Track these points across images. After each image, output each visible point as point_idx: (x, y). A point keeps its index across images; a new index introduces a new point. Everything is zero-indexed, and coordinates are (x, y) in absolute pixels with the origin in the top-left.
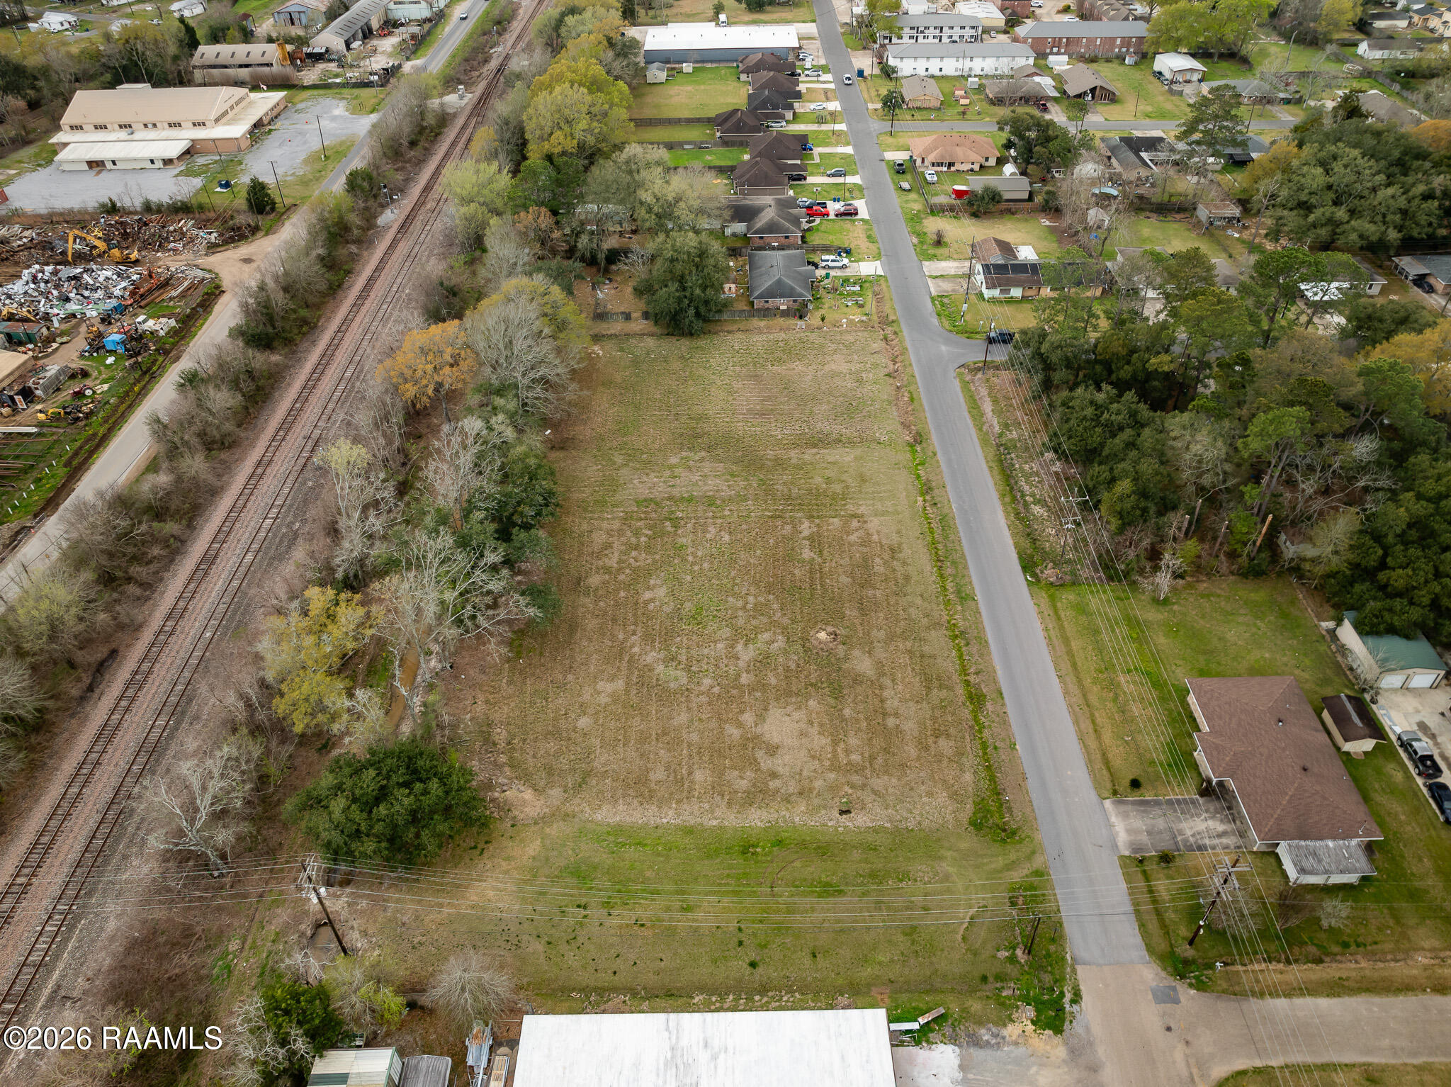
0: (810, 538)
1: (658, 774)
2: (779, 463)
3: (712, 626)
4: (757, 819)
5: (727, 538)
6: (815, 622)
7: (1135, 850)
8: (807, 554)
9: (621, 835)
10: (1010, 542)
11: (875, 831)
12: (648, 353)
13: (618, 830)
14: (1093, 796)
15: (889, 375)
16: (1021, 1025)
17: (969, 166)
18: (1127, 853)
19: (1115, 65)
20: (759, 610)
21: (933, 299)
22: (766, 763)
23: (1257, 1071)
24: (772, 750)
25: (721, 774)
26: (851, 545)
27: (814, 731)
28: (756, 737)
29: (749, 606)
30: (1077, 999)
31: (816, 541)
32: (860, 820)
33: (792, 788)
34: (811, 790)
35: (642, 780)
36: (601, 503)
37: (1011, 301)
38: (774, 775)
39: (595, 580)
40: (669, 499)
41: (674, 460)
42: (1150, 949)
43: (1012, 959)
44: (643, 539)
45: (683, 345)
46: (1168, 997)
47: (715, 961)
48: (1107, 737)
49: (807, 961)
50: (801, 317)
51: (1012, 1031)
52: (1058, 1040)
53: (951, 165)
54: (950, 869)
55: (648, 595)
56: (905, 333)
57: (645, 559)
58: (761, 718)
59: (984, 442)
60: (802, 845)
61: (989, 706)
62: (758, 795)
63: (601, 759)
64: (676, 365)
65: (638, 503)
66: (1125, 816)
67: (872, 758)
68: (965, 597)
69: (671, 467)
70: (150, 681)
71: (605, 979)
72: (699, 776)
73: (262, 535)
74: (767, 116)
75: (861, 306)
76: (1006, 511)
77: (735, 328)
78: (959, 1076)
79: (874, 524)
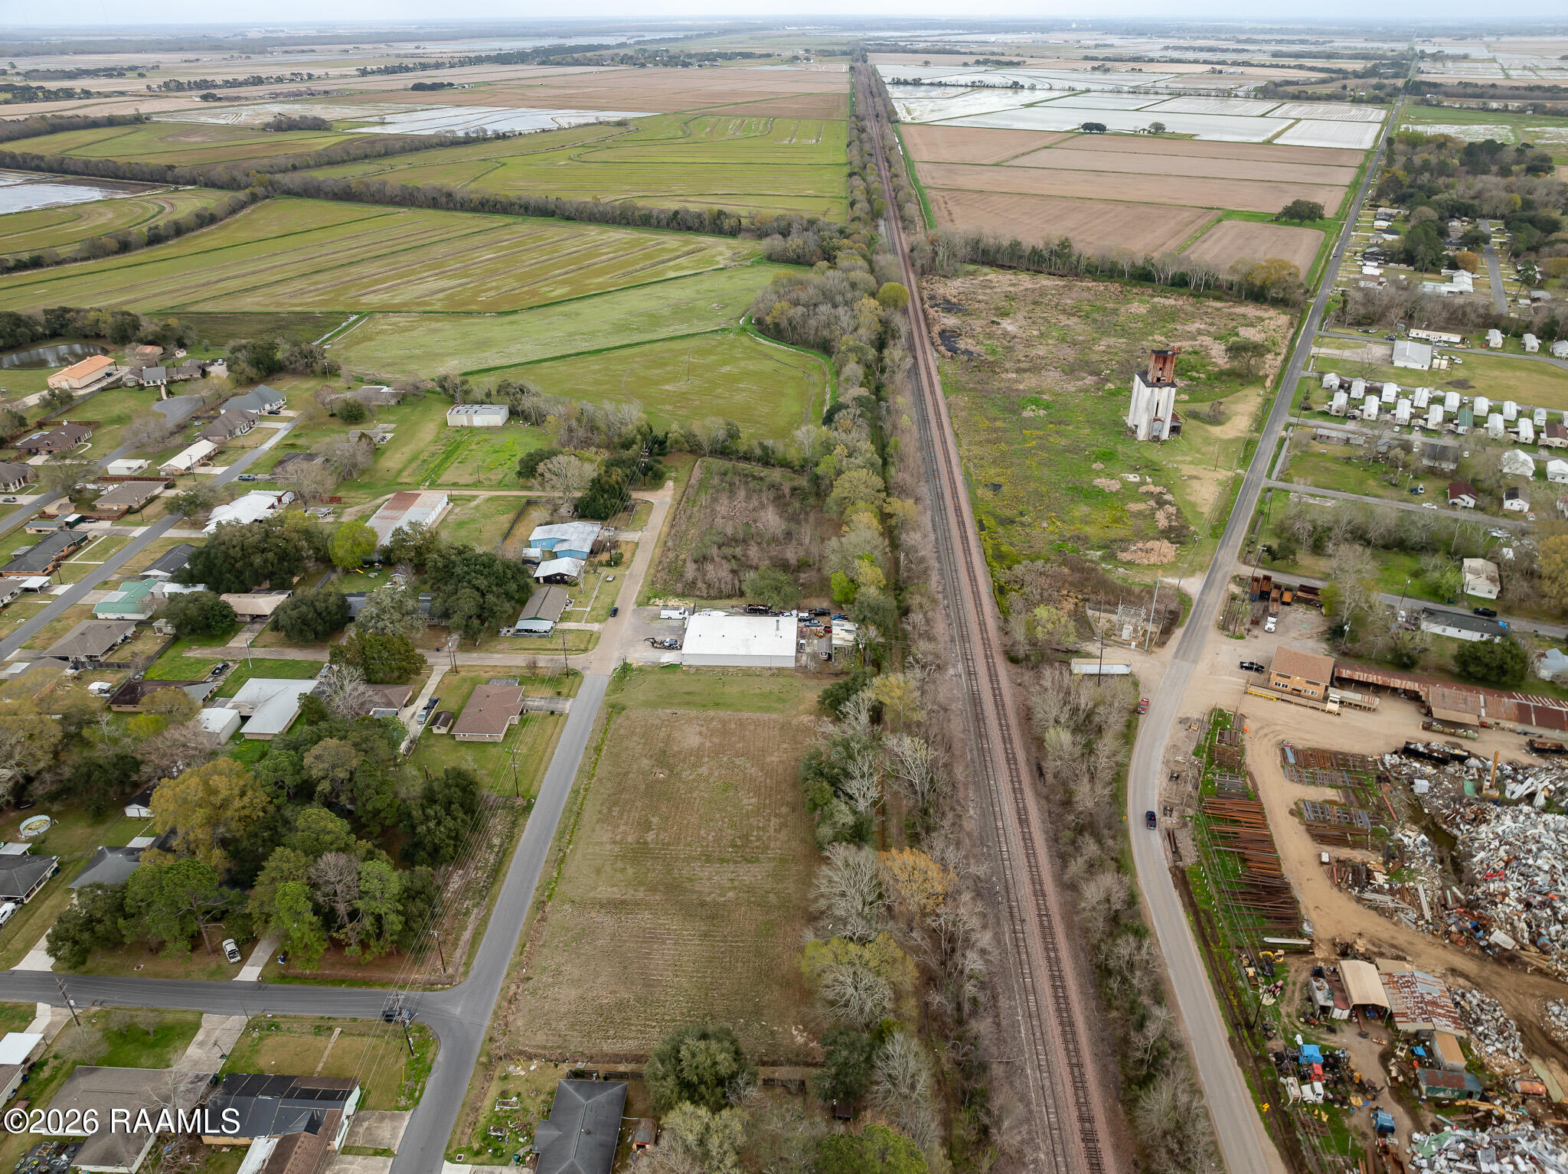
0: (649, 829)
1: (752, 728)
4: (712, 713)
5: (702, 832)
6: (663, 782)
8: (655, 820)
9: (768, 710)
10: (531, 821)
11: (664, 708)
14: (572, 715)
21: (417, 1101)
22: (704, 729)
24: (700, 733)
26: (626, 824)
27: (679, 739)
28: (705, 738)
31: (648, 827)
33: (694, 721)
34: (686, 721)
35: (757, 726)
36: (783, 860)
38: (701, 726)
39: (784, 810)
40: (736, 862)
41: (731, 894)
52: (628, 660)
55: (753, 800)
56: (483, 1036)
57: (753, 821)
58: (701, 744)
59: (493, 900)
60: (694, 705)
62: (709, 719)
65: (758, 860)
67: (656, 730)
68: (575, 791)
69: (734, 888)
72: (732, 727)
73: (1002, 839)
75: (504, 1093)
76: (519, 841)
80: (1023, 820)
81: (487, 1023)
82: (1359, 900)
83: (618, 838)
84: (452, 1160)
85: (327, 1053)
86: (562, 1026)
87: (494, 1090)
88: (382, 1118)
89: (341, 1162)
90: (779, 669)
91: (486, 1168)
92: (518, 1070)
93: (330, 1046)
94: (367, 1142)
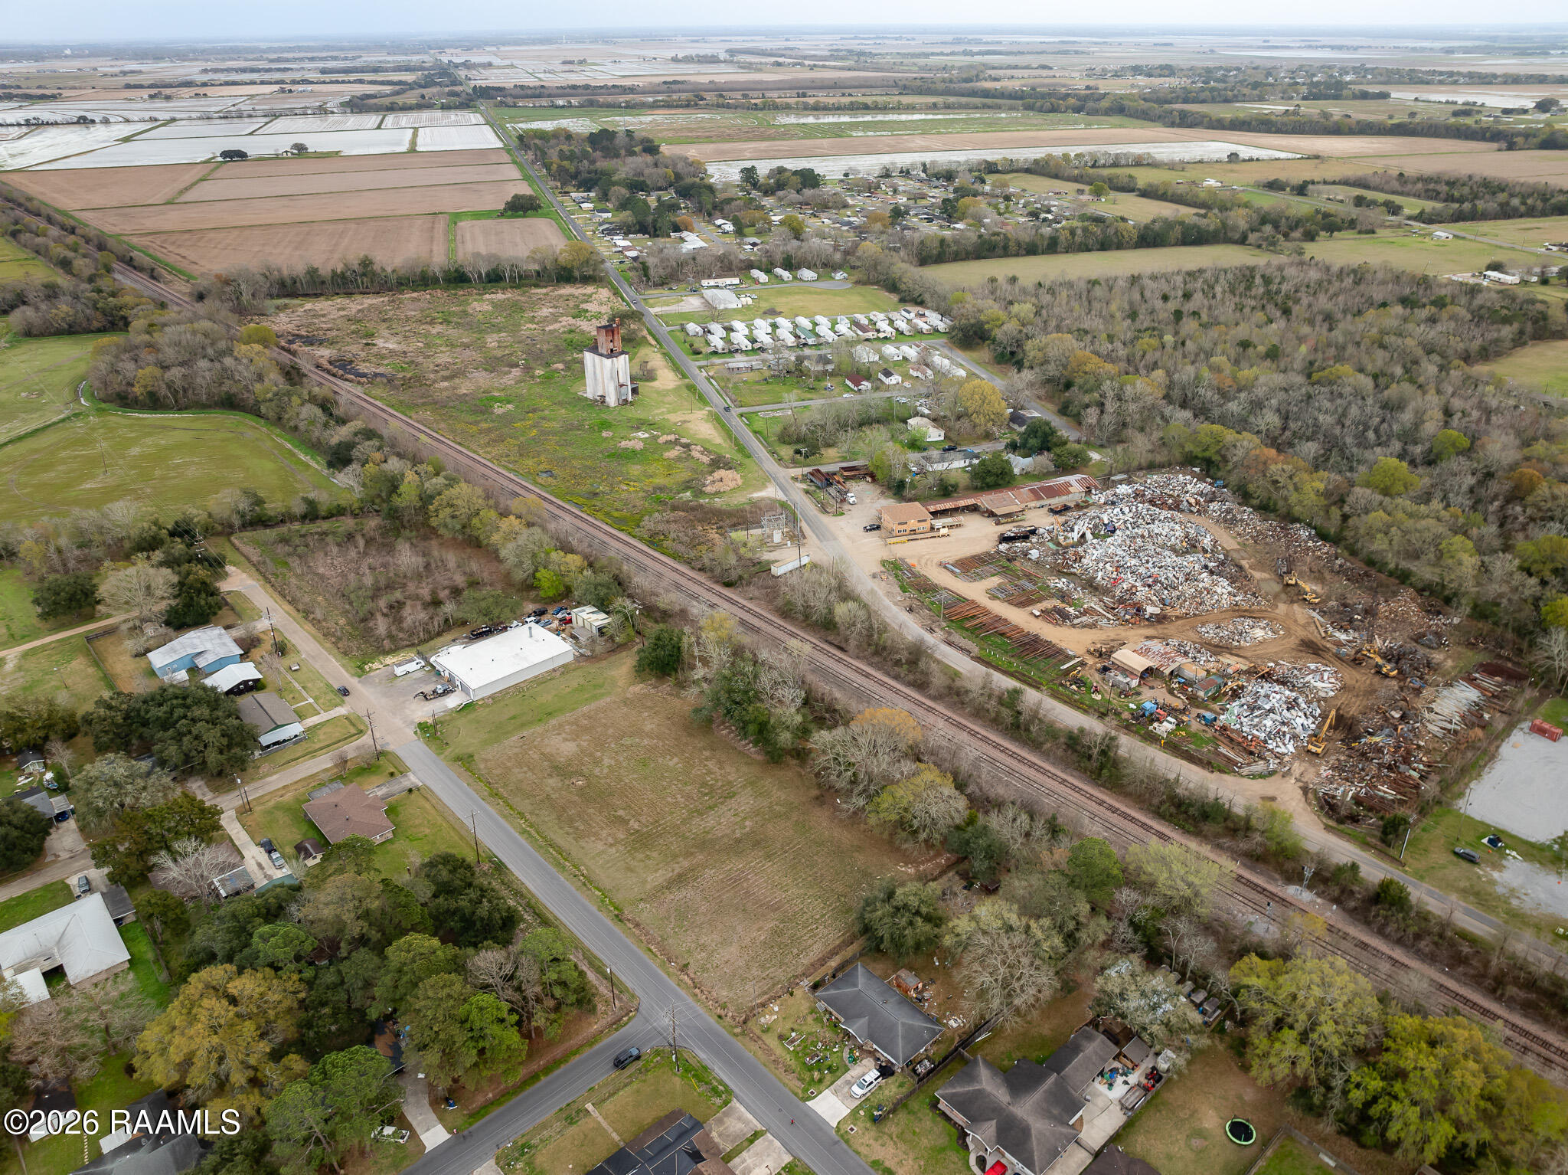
0: (627, 822)
1: (602, 715)
2: (688, 854)
4: (554, 722)
6: (587, 786)
8: (621, 813)
9: (596, 697)
10: (517, 873)
11: (507, 738)
12: (868, 884)
14: (429, 783)
15: (686, 966)
20: (619, 779)
21: (729, 1091)
22: (565, 735)
25: (577, 725)
26: (602, 828)
27: (554, 752)
28: (575, 740)
29: (624, 778)
31: (622, 820)
32: (515, 738)
33: (548, 734)
34: (540, 737)
35: (604, 712)
36: (752, 783)
38: (558, 734)
40: (722, 803)
41: (747, 823)
43: (441, 730)
49: (507, 703)
52: (417, 720)
54: (473, 741)
55: (675, 760)
56: (712, 1021)
57: (696, 772)
58: (578, 746)
60: (531, 723)
61: (486, 793)
62: (558, 726)
64: (839, 887)
65: (735, 793)
68: (523, 832)
69: (745, 818)
75: (781, 1037)
76: (530, 892)
80: (867, 676)
81: (700, 1010)
82: (1074, 626)
83: (610, 840)
84: (809, 1099)
85: (604, 1124)
86: (755, 972)
87: (772, 1041)
88: (720, 1121)
89: (736, 1167)
90: (563, 666)
91: (838, 1082)
92: (767, 1019)
93: (600, 1119)
94: (733, 1142)
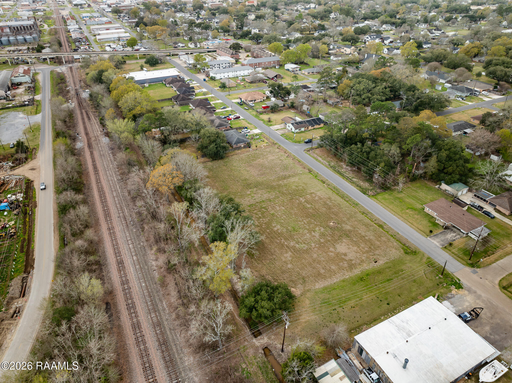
0: (306, 202)
1: (322, 271)
2: (279, 186)
3: (301, 231)
4: (357, 272)
5: (283, 208)
6: (327, 221)
7: (443, 245)
8: (309, 206)
9: (327, 289)
10: (355, 188)
11: (387, 263)
12: (213, 166)
13: (325, 288)
15: (287, 157)
16: (454, 291)
17: (260, 100)
18: (441, 247)
19: (273, 69)
20: (309, 223)
21: (281, 136)
22: (347, 258)
23: (503, 279)
24: (345, 255)
25: (338, 265)
26: (318, 200)
27: (351, 246)
28: (338, 253)
29: (306, 223)
30: (459, 280)
31: (308, 202)
32: (381, 262)
33: (358, 261)
34: (363, 260)
35: (319, 274)
37: (302, 132)
38: (351, 260)
40: (257, 203)
41: (249, 193)
42: (463, 264)
43: (440, 278)
44: (260, 215)
45: (220, 162)
46: (475, 272)
47: (379, 307)
48: (415, 224)
49: (399, 298)
50: (249, 147)
51: (453, 292)
52: (463, 290)
53: (255, 100)
54: (411, 265)
55: (275, 229)
56: (282, 145)
57: (265, 220)
58: (335, 248)
59: (327, 167)
60: (373, 273)
61: (384, 226)
62: (351, 266)
63: (304, 273)
64: (224, 168)
65: (249, 206)
66: (434, 240)
67: (370, 248)
68: (357, 204)
69: (250, 195)
70: (136, 305)
71: (356, 324)
72: (333, 267)
73: (133, 250)
74: (189, 95)
75: (263, 141)
76: (347, 182)
77: (232, 154)
78: (452, 306)
79: (318, 193)
83: (314, 195)
84: (261, 133)
88: (285, 132)
92: (266, 144)
